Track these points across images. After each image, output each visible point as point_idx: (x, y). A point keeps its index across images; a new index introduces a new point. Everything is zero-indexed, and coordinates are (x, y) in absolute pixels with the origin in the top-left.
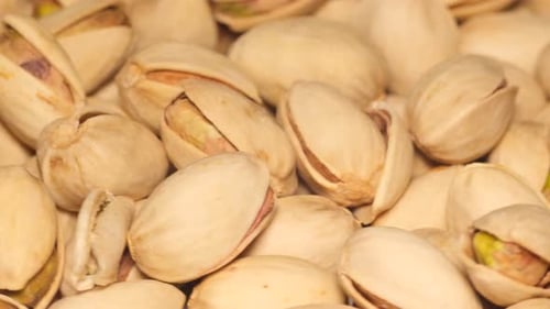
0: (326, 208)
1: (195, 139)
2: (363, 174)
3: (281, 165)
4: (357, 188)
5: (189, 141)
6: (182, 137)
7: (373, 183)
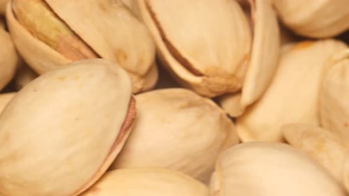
0: (191, 105)
1: (46, 37)
2: (229, 66)
3: (141, 61)
4: (222, 81)
5: (40, 39)
6: (32, 33)
7: (240, 74)
